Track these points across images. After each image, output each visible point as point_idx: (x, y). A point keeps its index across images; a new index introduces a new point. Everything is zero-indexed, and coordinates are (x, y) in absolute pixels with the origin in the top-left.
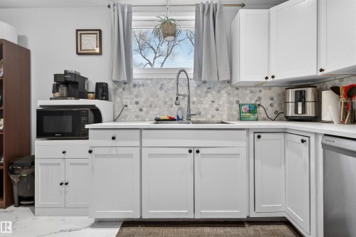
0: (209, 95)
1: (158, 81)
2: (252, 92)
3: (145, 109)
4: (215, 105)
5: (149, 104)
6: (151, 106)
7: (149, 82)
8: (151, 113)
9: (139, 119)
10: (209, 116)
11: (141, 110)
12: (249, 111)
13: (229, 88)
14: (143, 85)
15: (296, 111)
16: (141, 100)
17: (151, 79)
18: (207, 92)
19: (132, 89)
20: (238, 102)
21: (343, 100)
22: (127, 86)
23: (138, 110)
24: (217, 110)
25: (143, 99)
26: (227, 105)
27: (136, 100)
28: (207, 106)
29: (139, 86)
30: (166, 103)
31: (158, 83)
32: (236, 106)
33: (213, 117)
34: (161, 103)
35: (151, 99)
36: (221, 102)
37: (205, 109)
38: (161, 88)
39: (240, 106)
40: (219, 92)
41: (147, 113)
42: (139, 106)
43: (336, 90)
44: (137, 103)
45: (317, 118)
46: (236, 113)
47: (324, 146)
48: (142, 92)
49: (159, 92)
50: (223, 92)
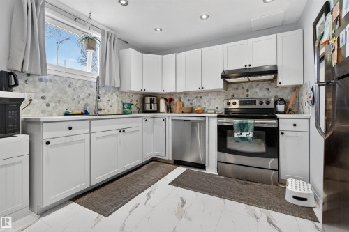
0: (106, 96)
1: (66, 79)
2: (128, 96)
3: (52, 105)
4: (110, 103)
5: (57, 99)
6: (59, 102)
7: (57, 78)
8: (59, 108)
9: (46, 114)
10: (106, 111)
11: (48, 105)
12: (128, 108)
13: (118, 92)
14: (51, 81)
15: (151, 108)
16: (49, 95)
17: (60, 77)
18: (105, 94)
19: (38, 83)
20: (122, 102)
21: (168, 103)
22: (30, 79)
23: (45, 105)
24: (111, 106)
25: (50, 95)
26: (116, 104)
27: (42, 94)
28: (105, 104)
29: (47, 81)
30: (74, 100)
31: (66, 80)
32: (121, 104)
33: (108, 111)
34: (69, 99)
35: (59, 95)
36: (113, 102)
37: (104, 105)
38: (70, 86)
39: (123, 104)
40: (112, 94)
41: (55, 108)
42: (47, 101)
43: (166, 99)
44: (43, 98)
45: (158, 111)
46: (121, 109)
47: (173, 120)
48: (50, 88)
49: (68, 89)
50: (114, 94)
